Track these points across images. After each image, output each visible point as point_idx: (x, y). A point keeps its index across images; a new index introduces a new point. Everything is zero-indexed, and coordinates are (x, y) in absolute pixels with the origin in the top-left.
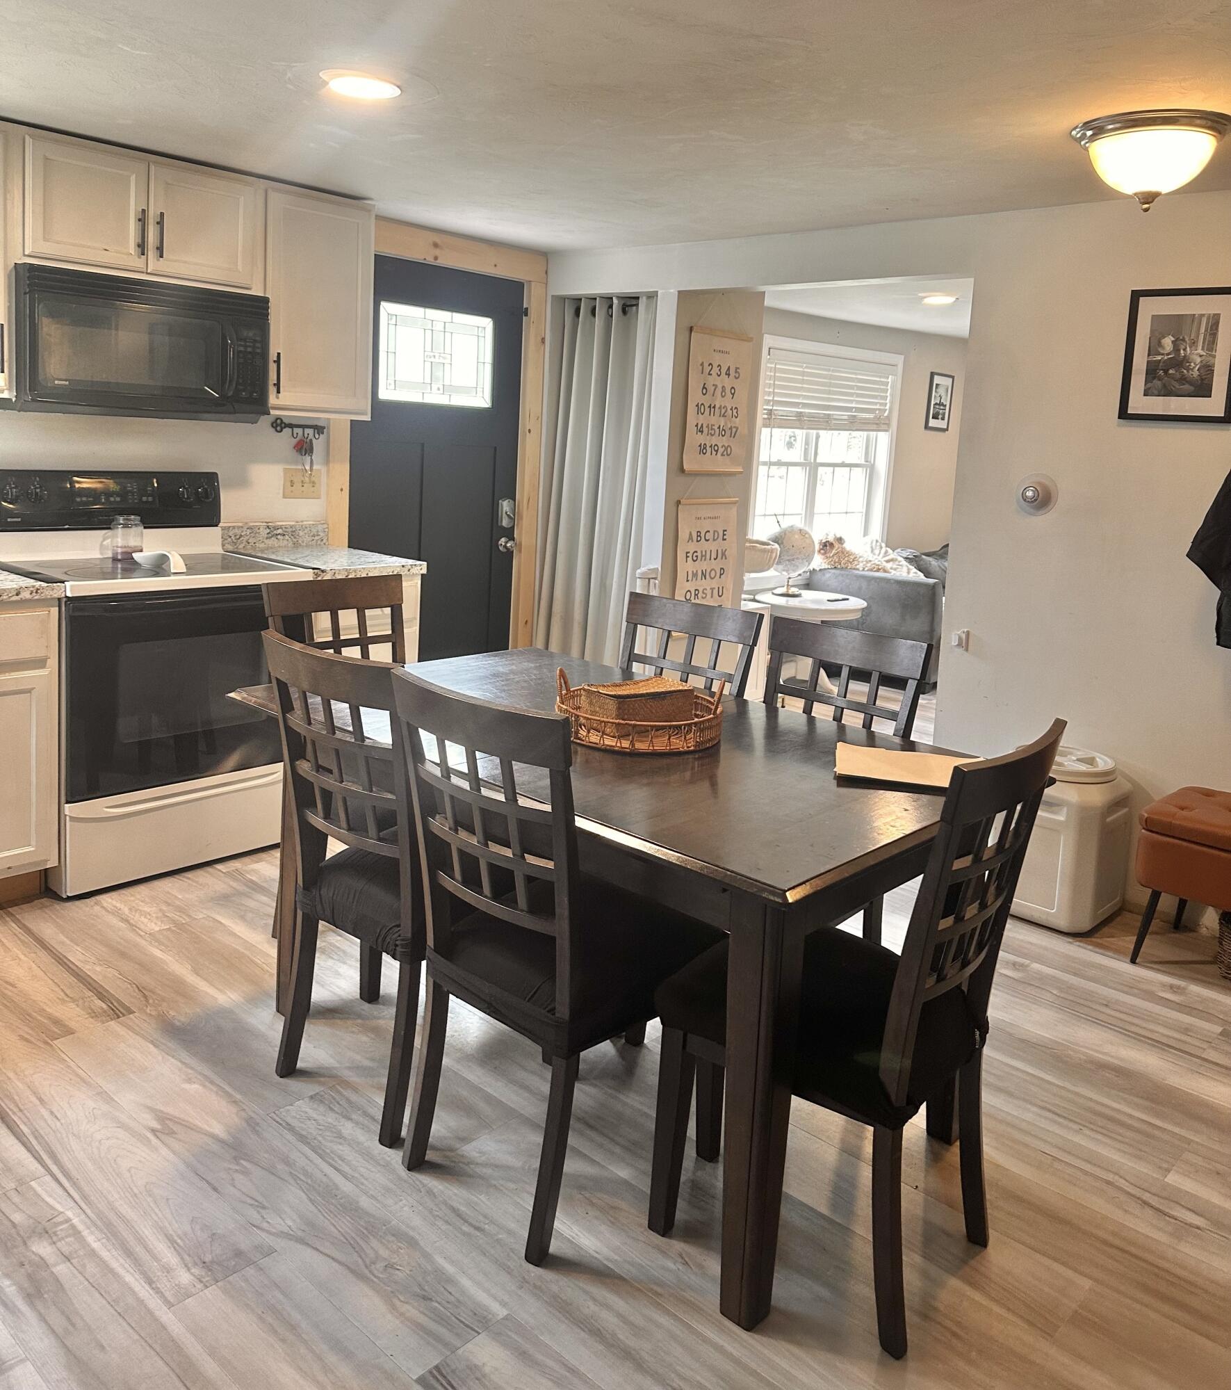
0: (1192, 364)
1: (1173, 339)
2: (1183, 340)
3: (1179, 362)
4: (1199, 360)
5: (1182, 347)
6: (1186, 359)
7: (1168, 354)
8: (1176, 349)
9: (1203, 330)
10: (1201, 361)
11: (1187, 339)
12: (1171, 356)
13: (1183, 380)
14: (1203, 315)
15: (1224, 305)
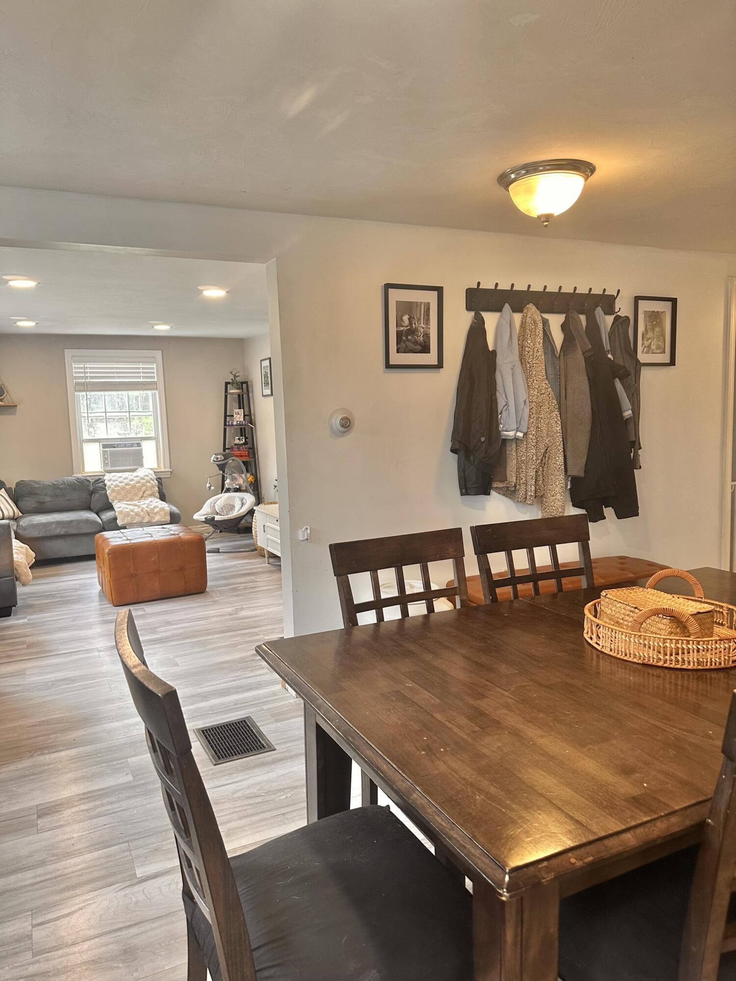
0: (419, 333)
1: (408, 317)
2: (414, 318)
3: (412, 332)
4: (422, 330)
5: (414, 322)
6: (416, 330)
7: (407, 327)
8: (411, 324)
9: (422, 312)
10: (424, 331)
11: (415, 318)
12: (408, 328)
13: (416, 343)
14: (421, 303)
15: (431, 298)
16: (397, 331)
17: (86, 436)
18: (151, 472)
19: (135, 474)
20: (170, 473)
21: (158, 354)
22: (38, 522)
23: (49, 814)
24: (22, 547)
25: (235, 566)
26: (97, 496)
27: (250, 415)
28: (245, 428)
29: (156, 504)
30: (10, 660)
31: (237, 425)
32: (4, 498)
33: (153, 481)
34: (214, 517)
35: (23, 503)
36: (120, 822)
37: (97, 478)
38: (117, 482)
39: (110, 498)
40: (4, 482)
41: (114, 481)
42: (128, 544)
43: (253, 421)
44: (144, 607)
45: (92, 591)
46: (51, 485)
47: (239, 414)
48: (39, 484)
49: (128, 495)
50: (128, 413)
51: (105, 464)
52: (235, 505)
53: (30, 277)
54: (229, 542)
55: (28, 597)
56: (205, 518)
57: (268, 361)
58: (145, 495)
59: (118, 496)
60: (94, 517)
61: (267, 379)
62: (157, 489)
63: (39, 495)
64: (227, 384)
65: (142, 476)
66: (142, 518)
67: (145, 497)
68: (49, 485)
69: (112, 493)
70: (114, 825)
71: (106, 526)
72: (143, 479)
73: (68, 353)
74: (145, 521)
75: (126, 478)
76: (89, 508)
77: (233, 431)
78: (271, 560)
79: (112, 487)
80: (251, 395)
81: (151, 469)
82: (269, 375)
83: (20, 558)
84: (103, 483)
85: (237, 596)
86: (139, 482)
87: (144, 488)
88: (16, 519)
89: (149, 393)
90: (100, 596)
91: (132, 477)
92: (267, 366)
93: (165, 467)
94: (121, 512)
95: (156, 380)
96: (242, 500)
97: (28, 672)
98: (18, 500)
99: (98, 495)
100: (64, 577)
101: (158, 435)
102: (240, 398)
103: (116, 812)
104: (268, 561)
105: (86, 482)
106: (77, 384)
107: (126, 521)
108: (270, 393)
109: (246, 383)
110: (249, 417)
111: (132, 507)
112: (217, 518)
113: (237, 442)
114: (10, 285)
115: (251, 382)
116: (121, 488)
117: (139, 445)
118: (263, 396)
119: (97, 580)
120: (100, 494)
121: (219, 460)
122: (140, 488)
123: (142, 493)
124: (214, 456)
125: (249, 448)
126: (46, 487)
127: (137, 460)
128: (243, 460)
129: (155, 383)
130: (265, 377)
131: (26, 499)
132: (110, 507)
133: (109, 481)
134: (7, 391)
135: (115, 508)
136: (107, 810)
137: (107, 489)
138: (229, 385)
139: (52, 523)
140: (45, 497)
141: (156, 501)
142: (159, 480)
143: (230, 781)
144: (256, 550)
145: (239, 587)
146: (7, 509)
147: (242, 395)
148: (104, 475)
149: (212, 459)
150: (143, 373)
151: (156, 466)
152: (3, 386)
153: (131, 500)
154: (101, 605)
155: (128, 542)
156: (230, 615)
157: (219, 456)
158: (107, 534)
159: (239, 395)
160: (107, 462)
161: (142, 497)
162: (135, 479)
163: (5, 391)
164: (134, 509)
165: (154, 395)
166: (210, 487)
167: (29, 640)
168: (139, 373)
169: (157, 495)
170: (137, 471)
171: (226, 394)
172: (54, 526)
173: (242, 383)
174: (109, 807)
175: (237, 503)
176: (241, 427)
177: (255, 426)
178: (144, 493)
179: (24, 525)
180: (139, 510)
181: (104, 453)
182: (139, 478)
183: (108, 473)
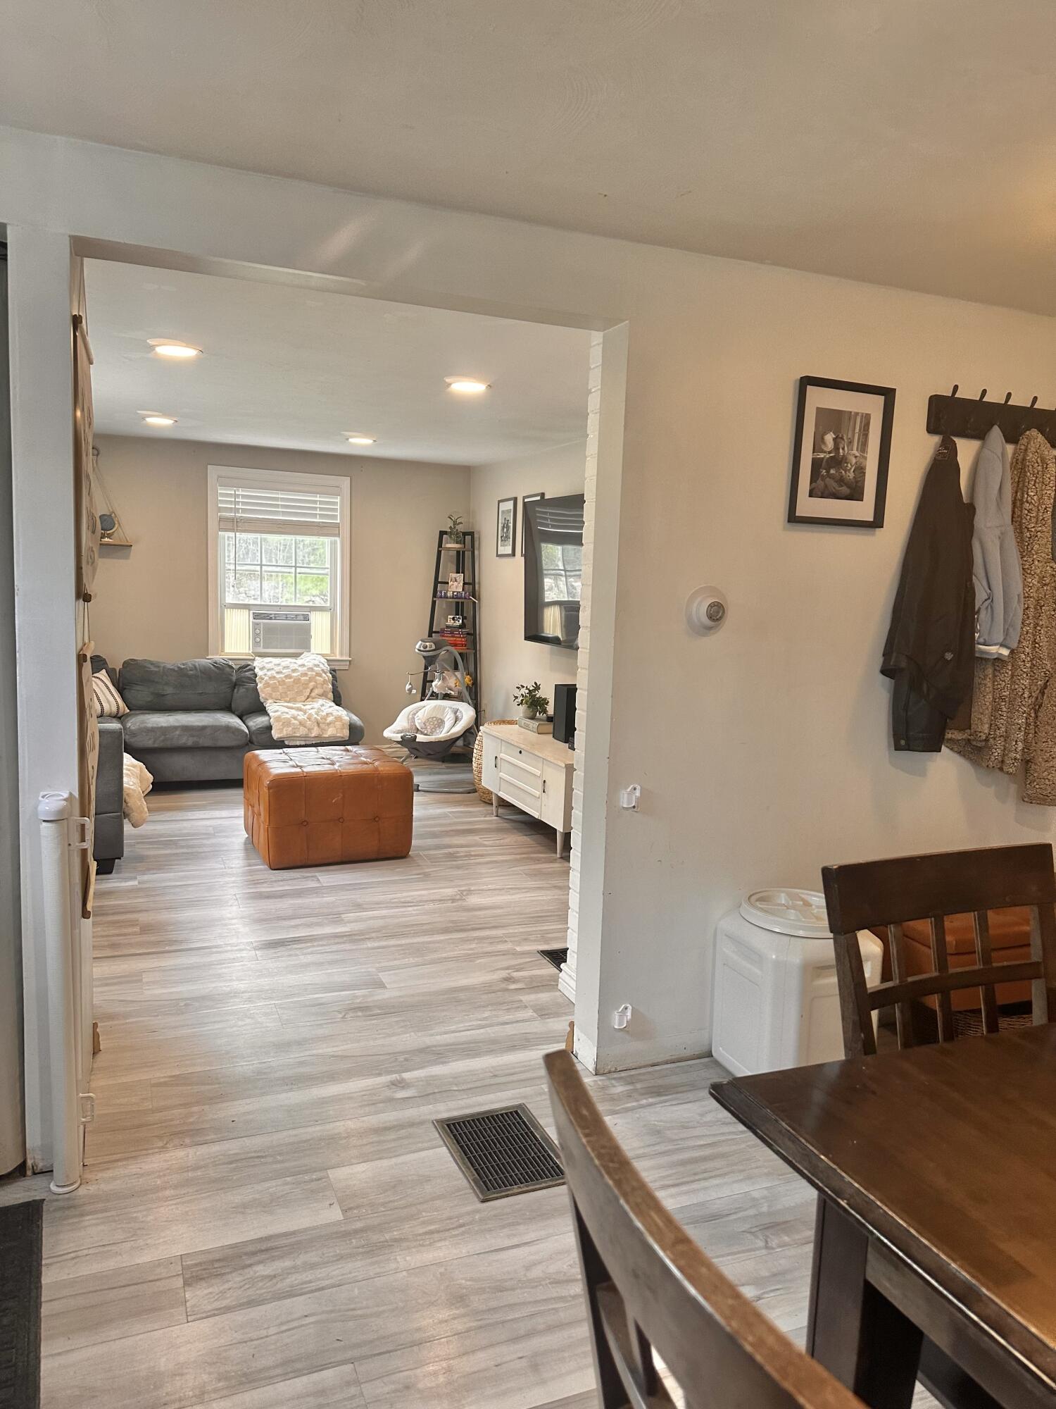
0: (849, 465)
1: (834, 436)
2: (842, 438)
3: (837, 461)
4: (854, 461)
5: (841, 446)
6: (844, 459)
7: (830, 453)
8: (836, 448)
9: (857, 430)
10: (856, 463)
11: (845, 438)
12: (831, 455)
13: (841, 481)
14: (857, 414)
15: (874, 405)
16: (813, 458)
17: (229, 599)
18: (324, 661)
19: (299, 661)
20: (348, 663)
21: (345, 482)
22: (155, 725)
23: (203, 1279)
24: (134, 766)
25: (445, 816)
26: (242, 690)
27: (473, 584)
28: (462, 603)
29: (330, 710)
30: (116, 953)
31: (453, 598)
32: (104, 683)
33: (325, 674)
34: (416, 737)
35: (134, 694)
36: (332, 1311)
37: (243, 663)
38: (273, 672)
39: (262, 696)
40: (105, 660)
41: (268, 670)
42: (297, 773)
43: (477, 594)
44: (317, 874)
45: (234, 839)
46: (176, 669)
47: (456, 581)
48: (159, 667)
49: (289, 693)
50: (294, 568)
51: (256, 644)
52: (445, 720)
53: (189, 343)
54: (430, 774)
55: (138, 843)
56: (402, 737)
57: (511, 503)
58: (313, 694)
59: (274, 694)
60: (238, 724)
61: (507, 530)
62: (330, 686)
63: (157, 682)
64: (442, 533)
65: (310, 665)
66: (308, 730)
67: (313, 698)
68: (173, 670)
69: (265, 688)
70: (324, 1317)
71: (254, 738)
72: (311, 669)
73: (213, 471)
74: (313, 735)
75: (287, 667)
76: (228, 709)
77: (444, 606)
78: (501, 811)
79: (266, 678)
80: (476, 552)
81: (323, 655)
82: (511, 525)
83: (131, 783)
84: (252, 672)
85: (458, 867)
86: (306, 674)
87: (312, 684)
88: (120, 718)
89: (326, 540)
90: (246, 850)
91: (296, 666)
92: (509, 511)
93: (341, 654)
94: (278, 719)
95: (338, 521)
96: (456, 713)
97: (146, 978)
98: (125, 689)
99: (244, 690)
100: (189, 814)
101: (335, 605)
102: (460, 556)
103: (322, 1289)
104: (497, 811)
105: (228, 669)
106: (221, 519)
107: (285, 732)
108: (510, 552)
109: (472, 534)
110: (472, 585)
111: (294, 712)
112: (420, 738)
113: (450, 622)
114: (156, 353)
115: (479, 533)
116: (279, 682)
117: (306, 618)
118: (498, 555)
119: (242, 821)
120: (247, 689)
121: (428, 649)
122: (306, 685)
123: (309, 690)
124: (420, 642)
125: (468, 634)
126: (167, 672)
127: (302, 640)
128: (461, 651)
129: (337, 526)
130: (503, 527)
131: (138, 688)
132: (262, 710)
133: (262, 669)
134: (119, 524)
135: (269, 712)
136: (306, 1283)
137: (257, 681)
138: (445, 536)
139: (176, 728)
140: (166, 688)
141: (329, 705)
142: (333, 671)
143: (515, 1241)
144: (475, 791)
145: (458, 852)
146: (108, 702)
147: (464, 552)
148: (254, 660)
149: (417, 647)
150: (321, 509)
151: (327, 651)
152: (113, 515)
153: (293, 700)
154: (250, 866)
155: (298, 770)
156: (453, 900)
157: (427, 644)
158: (264, 755)
159: (458, 552)
160: (258, 640)
161: (308, 697)
162: (300, 669)
163: (116, 522)
164: (298, 715)
165: (333, 544)
166: (410, 690)
167: (143, 918)
168: (315, 509)
169: (331, 695)
170: (302, 656)
171: (440, 549)
172: (178, 732)
173: (465, 534)
174: (308, 1276)
175: (448, 717)
176: (456, 600)
177: (479, 600)
178: (311, 691)
179: (133, 728)
180: (305, 717)
181: (256, 626)
182: (305, 668)
183: (259, 656)
